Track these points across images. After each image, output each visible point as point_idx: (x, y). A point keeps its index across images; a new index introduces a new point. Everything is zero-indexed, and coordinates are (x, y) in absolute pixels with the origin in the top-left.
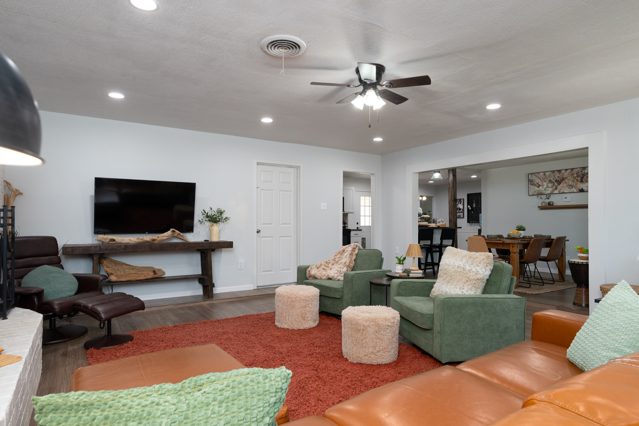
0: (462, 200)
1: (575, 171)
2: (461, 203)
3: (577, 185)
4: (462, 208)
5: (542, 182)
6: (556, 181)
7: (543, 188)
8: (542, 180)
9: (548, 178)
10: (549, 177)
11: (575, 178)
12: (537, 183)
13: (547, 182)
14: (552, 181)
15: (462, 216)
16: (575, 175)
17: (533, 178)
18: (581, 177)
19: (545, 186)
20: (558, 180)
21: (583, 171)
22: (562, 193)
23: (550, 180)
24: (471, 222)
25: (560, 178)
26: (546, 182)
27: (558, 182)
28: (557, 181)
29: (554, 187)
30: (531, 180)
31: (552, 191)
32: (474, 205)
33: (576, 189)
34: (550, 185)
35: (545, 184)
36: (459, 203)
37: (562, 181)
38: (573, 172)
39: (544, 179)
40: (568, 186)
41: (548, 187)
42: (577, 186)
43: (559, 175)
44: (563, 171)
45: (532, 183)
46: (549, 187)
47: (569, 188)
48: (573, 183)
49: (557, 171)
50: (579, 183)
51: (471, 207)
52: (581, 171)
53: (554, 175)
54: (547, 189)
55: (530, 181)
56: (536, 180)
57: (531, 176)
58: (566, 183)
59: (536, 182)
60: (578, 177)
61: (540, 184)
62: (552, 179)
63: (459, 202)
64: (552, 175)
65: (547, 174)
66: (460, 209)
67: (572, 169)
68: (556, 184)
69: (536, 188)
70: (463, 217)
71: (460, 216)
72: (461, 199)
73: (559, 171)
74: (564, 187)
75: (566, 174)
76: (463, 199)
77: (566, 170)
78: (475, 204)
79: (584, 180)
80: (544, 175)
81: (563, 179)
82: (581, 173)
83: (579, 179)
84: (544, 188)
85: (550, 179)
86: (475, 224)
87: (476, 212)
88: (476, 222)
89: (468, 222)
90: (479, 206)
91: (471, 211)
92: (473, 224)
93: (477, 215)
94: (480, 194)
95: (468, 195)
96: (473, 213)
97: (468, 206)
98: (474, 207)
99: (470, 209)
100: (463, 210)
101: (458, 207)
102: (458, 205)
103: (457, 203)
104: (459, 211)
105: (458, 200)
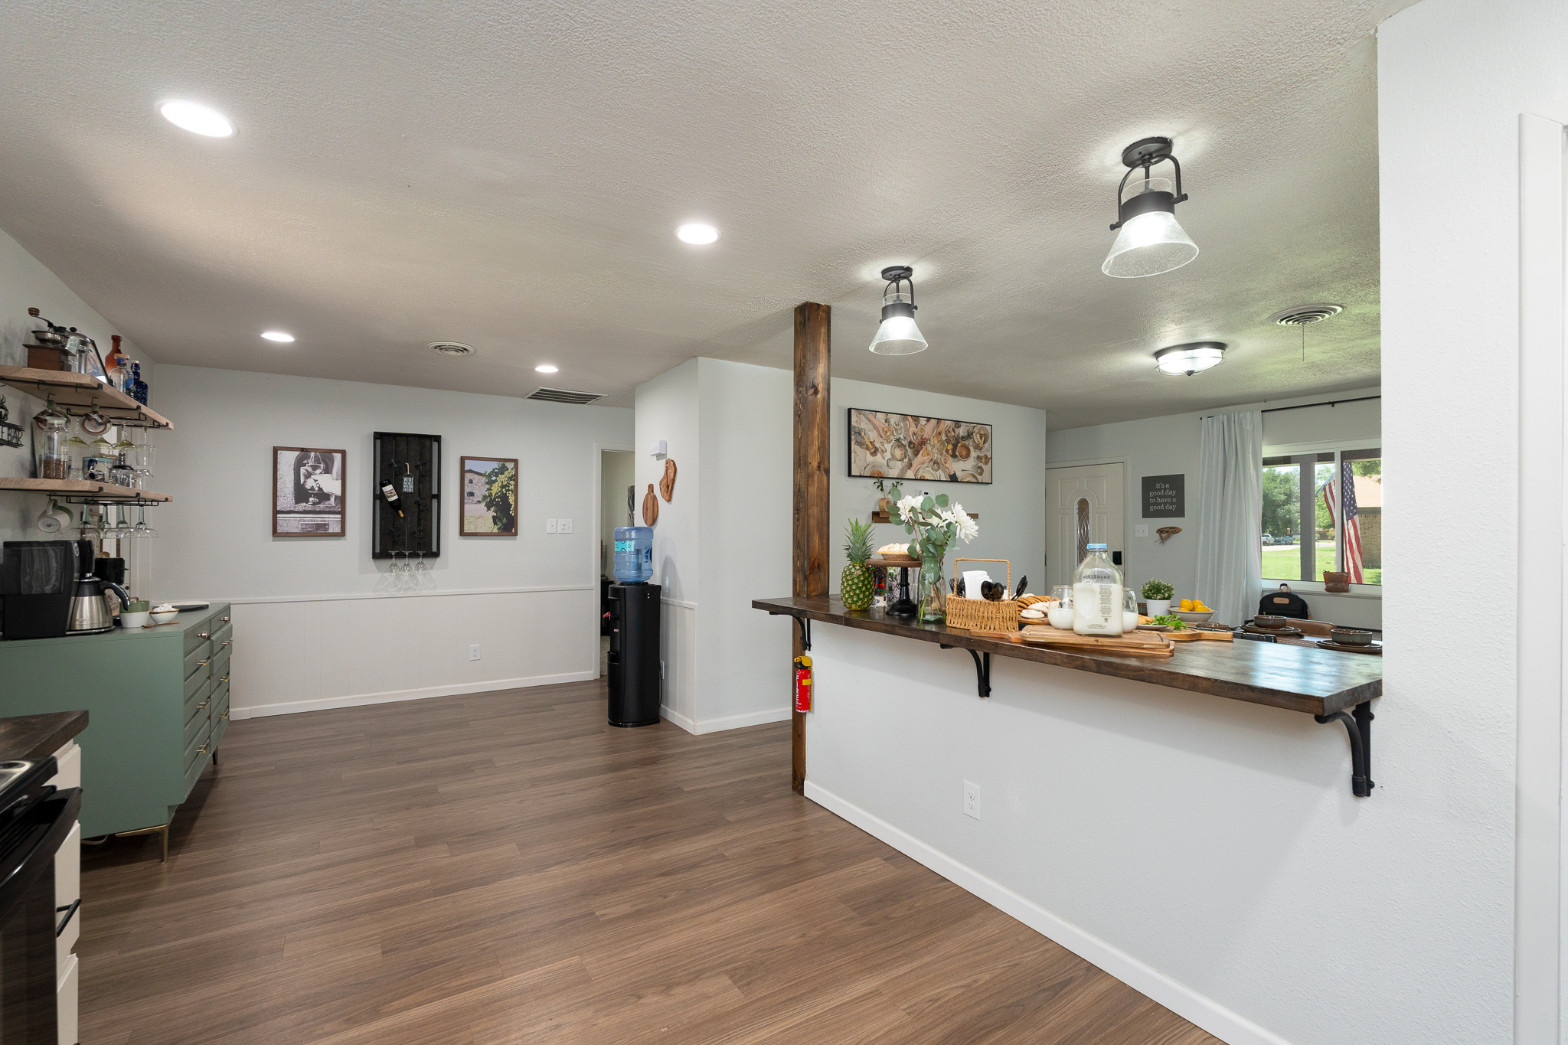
0: (338, 457)
1: (944, 425)
2: (328, 470)
3: (946, 463)
4: (339, 493)
5: (882, 440)
6: (910, 443)
7: (884, 459)
8: (881, 436)
9: (895, 434)
10: (896, 430)
11: (942, 443)
12: (871, 442)
13: (892, 443)
14: (903, 442)
15: (335, 528)
16: (944, 438)
17: (863, 426)
18: (953, 445)
19: (888, 455)
20: (914, 443)
21: (957, 430)
22: (920, 480)
23: (898, 440)
24: (393, 553)
25: (917, 438)
26: (890, 442)
27: (914, 447)
28: (912, 446)
29: (907, 459)
30: (857, 431)
31: (902, 470)
32: (408, 485)
33: (944, 471)
34: (898, 453)
35: (888, 447)
36: (315, 468)
37: (922, 448)
38: (940, 429)
39: (886, 432)
40: (932, 463)
41: (893, 457)
42: (946, 465)
43: (916, 430)
44: (923, 421)
45: (859, 439)
46: (897, 460)
47: (933, 470)
48: (939, 457)
49: (911, 416)
50: (951, 458)
51: (398, 488)
52: (954, 430)
53: (905, 426)
54: (891, 463)
55: (855, 432)
56: (869, 433)
57: (857, 416)
58: (928, 455)
59: (869, 439)
60: (948, 443)
61: (878, 445)
62: (902, 437)
63: (317, 460)
64: (902, 424)
65: (893, 419)
66: (323, 496)
67: (938, 419)
68: (910, 452)
69: (870, 458)
70: (342, 534)
71: (324, 526)
72: (329, 452)
73: (916, 418)
74: (924, 463)
75: (929, 429)
76: (343, 453)
77: (929, 419)
78: (411, 479)
79: (957, 454)
80: (886, 421)
81: (923, 442)
82: (953, 434)
83: (950, 447)
84: (887, 458)
85: (898, 437)
86: (413, 562)
87: (416, 514)
88: (418, 556)
89: (376, 556)
90: (431, 488)
91: (395, 506)
92: (401, 563)
93: (419, 525)
94: (438, 439)
95: (379, 436)
96: (402, 515)
97: (383, 485)
98: (405, 490)
99: (390, 500)
100: (342, 499)
101: (314, 484)
102: (308, 475)
103: (306, 468)
104: (319, 503)
105: (312, 454)
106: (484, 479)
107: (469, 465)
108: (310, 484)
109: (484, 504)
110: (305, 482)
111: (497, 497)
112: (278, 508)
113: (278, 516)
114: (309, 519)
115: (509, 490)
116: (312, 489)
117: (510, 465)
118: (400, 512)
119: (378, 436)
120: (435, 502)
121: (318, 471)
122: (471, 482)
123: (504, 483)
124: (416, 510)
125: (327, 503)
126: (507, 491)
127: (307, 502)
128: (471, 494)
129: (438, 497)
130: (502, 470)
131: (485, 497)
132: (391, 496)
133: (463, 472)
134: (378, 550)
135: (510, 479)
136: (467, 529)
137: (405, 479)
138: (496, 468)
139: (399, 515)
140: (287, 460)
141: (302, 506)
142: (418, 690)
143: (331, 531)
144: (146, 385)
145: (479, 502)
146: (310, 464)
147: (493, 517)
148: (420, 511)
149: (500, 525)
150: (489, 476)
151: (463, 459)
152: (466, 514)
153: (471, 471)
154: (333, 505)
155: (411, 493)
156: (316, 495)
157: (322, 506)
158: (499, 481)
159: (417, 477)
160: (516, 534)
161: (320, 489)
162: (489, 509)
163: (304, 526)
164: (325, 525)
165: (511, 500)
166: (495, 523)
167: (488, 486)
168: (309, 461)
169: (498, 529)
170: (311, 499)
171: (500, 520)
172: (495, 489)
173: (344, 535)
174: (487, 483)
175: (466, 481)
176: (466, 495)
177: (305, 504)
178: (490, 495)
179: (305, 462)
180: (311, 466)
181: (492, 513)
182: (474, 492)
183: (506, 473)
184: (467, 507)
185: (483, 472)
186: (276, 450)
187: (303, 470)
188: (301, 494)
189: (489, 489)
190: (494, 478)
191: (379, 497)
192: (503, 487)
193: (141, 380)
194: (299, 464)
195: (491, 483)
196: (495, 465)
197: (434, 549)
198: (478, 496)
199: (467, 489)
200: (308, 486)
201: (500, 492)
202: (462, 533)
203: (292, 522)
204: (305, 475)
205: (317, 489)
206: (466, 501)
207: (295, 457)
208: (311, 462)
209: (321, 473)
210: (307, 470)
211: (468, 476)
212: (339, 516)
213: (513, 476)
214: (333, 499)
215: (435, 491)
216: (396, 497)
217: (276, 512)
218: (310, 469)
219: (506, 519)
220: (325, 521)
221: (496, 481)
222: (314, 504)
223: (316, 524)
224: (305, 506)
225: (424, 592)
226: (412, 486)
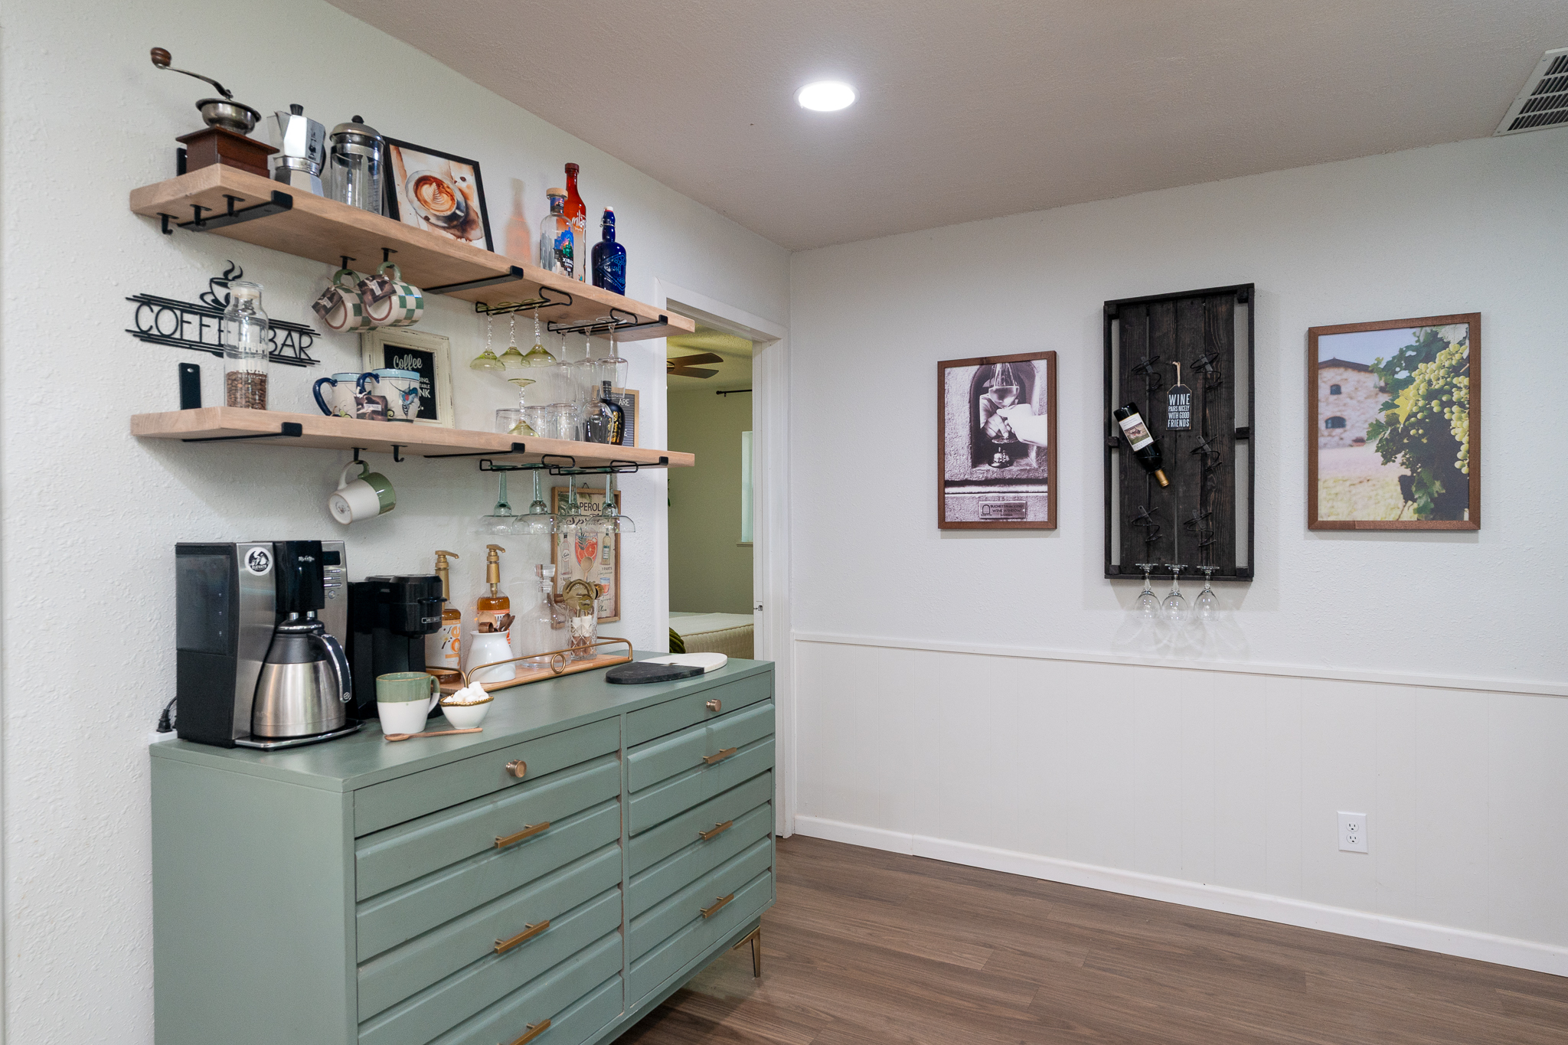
0: (1041, 367)
2: (1024, 398)
4: (1043, 441)
15: (1037, 513)
24: (1147, 567)
32: (1179, 412)
36: (1002, 394)
51: (1155, 422)
63: (1006, 380)
66: (1017, 449)
70: (1051, 524)
71: (1018, 509)
72: (1027, 359)
76: (1052, 358)
78: (1184, 399)
86: (1190, 591)
87: (1198, 479)
88: (1200, 576)
89: (1113, 573)
90: (1231, 416)
91: (1149, 460)
92: (1161, 590)
93: (1204, 502)
94: (1244, 294)
95: (1116, 311)
96: (1165, 482)
97: (1121, 416)
98: (1172, 424)
99: (1138, 446)
100: (1050, 453)
101: (1002, 427)
102: (992, 411)
103: (989, 395)
104: (1010, 463)
105: (999, 367)
106: (1372, 381)
107: (1330, 346)
108: (995, 426)
109: (1372, 446)
110: (987, 423)
111: (1413, 426)
112: (947, 477)
113: (947, 490)
114: (995, 495)
115: (1450, 403)
116: (999, 436)
117: (1455, 334)
118: (1160, 474)
119: (1112, 310)
120: (1241, 450)
121: (1008, 400)
122: (1336, 390)
123: (1436, 386)
124: (1198, 469)
125: (1024, 461)
126: (1443, 405)
127: (990, 462)
128: (1337, 422)
129: (1246, 434)
130: (1428, 350)
131: (1376, 428)
132: (1138, 440)
133: (1314, 367)
134: (1116, 561)
135: (1455, 370)
136: (1325, 514)
137: (1172, 399)
138: (1409, 348)
139: (1158, 481)
140: (961, 380)
141: (984, 471)
142: (1208, 887)
143: (1030, 518)
144: (623, 250)
145: (1359, 441)
146: (994, 388)
147: (1403, 480)
148: (1206, 472)
149: (1422, 502)
150: (1390, 369)
151: (1314, 335)
152: (1322, 475)
153: (1335, 363)
154: (1035, 465)
155: (1186, 430)
156: (1006, 448)
157: (1014, 470)
158: (1418, 381)
159: (1200, 391)
160: (1475, 524)
161: (1012, 435)
162: (1388, 458)
163: (986, 510)
164: (1021, 506)
165: (1460, 429)
166: (1408, 496)
167: (1385, 398)
168: (994, 382)
169: (1419, 511)
170: (997, 456)
171: (1422, 485)
172: (1408, 403)
173: (1056, 528)
174: (1382, 390)
175: (1324, 391)
176: (1322, 425)
177: (986, 467)
178: (1393, 421)
179: (986, 384)
180: (997, 391)
181: (1397, 469)
182: (1345, 415)
183: (1441, 356)
184: (1324, 456)
185: (1369, 362)
186: (943, 366)
187: (983, 402)
188: (982, 447)
189: (1387, 406)
190: (1402, 375)
191: (1115, 443)
192: (1431, 395)
193: (616, 241)
194: (978, 388)
195: (1393, 388)
196: (1407, 338)
197: (1241, 562)
198: (1357, 426)
199: (1326, 411)
200: (992, 433)
201: (1421, 409)
202: (1314, 523)
203: (967, 502)
204: (986, 410)
205: (1006, 435)
206: (1321, 441)
207: (972, 376)
208: (996, 384)
209: (1013, 403)
210: (990, 401)
211: (1327, 377)
212: (1045, 488)
213: (1461, 363)
214: (1033, 454)
215: (1240, 421)
216: (1149, 440)
217: (944, 483)
218: (994, 398)
219: (1444, 486)
220: (1020, 498)
221: (1409, 381)
222: (1003, 465)
223: (1006, 506)
224: (988, 471)
225: (1221, 662)
226: (1187, 415)
